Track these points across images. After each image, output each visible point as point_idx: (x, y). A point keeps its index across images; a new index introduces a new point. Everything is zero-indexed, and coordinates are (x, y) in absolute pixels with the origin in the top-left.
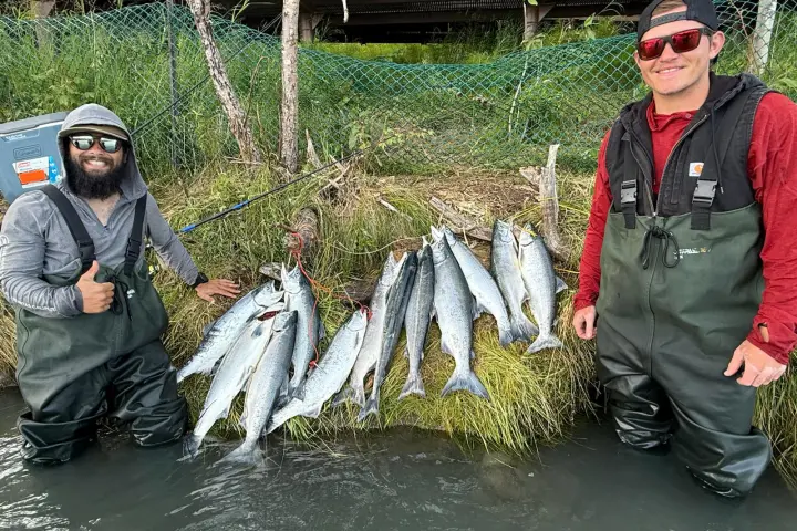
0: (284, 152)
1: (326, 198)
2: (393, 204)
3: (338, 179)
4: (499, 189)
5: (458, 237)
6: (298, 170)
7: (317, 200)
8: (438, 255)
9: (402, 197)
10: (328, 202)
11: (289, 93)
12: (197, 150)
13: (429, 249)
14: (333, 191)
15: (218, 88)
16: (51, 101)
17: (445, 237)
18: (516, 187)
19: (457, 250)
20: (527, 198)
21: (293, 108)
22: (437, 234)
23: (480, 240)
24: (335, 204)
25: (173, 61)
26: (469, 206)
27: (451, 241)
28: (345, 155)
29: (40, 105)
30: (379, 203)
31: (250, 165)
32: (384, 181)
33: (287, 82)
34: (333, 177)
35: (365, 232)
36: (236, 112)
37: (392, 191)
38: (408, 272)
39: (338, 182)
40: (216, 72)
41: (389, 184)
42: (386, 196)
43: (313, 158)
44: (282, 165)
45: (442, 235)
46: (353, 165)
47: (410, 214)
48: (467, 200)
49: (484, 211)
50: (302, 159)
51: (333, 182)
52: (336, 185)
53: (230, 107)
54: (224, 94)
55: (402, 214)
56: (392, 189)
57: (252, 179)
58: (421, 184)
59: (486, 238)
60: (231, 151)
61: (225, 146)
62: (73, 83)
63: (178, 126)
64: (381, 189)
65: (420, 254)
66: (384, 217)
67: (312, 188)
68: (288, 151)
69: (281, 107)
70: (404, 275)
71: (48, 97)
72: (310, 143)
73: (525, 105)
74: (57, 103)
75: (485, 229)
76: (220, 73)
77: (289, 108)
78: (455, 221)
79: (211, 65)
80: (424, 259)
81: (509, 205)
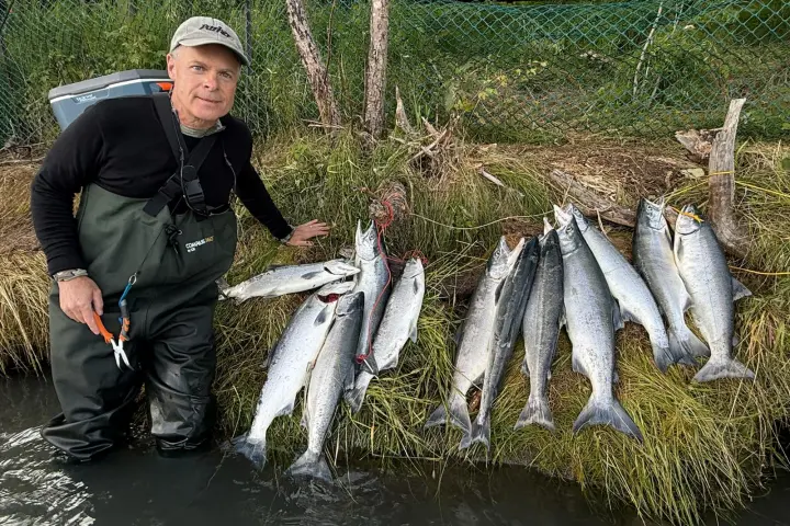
0: (368, 115)
1: (417, 168)
2: (499, 176)
3: (432, 146)
4: (630, 161)
5: (591, 219)
6: (384, 135)
7: (406, 170)
8: (567, 243)
9: (510, 168)
10: (420, 173)
11: (378, 43)
12: (271, 113)
13: (554, 235)
14: (426, 159)
15: (298, 38)
16: (123, 61)
17: (574, 218)
18: (652, 158)
19: (590, 237)
20: (670, 173)
21: (381, 62)
22: (563, 216)
23: (615, 225)
24: (428, 176)
25: (248, 14)
26: (596, 180)
27: (582, 226)
28: (441, 118)
29: (113, 65)
30: (482, 175)
31: (330, 130)
32: (486, 149)
33: (376, 30)
34: (425, 143)
35: (465, 211)
36: (317, 66)
37: (496, 160)
38: (527, 265)
39: (432, 150)
40: (296, 19)
41: (492, 153)
42: (490, 167)
43: (402, 121)
44: (366, 130)
45: (569, 218)
46: (451, 129)
47: (521, 189)
48: (592, 173)
49: (615, 188)
50: (388, 122)
51: (427, 150)
52: (430, 153)
53: (310, 61)
54: (303, 45)
55: (511, 190)
56: (496, 158)
57: (332, 146)
58: (528, 154)
59: (625, 222)
60: (308, 113)
61: (301, 109)
62: (146, 41)
63: (252, 86)
64: (483, 159)
65: (543, 241)
66: (487, 193)
67: (402, 156)
68: (373, 113)
69: (367, 61)
70: (522, 267)
71: (121, 57)
72: (400, 104)
73: (658, 57)
74: (130, 62)
75: (625, 211)
76: (301, 20)
77: (376, 60)
78: (584, 200)
79: (290, 10)
80: (549, 247)
81: (647, 181)
